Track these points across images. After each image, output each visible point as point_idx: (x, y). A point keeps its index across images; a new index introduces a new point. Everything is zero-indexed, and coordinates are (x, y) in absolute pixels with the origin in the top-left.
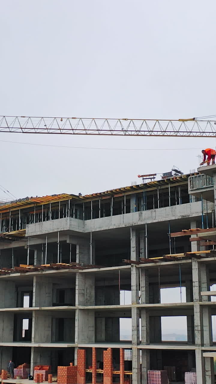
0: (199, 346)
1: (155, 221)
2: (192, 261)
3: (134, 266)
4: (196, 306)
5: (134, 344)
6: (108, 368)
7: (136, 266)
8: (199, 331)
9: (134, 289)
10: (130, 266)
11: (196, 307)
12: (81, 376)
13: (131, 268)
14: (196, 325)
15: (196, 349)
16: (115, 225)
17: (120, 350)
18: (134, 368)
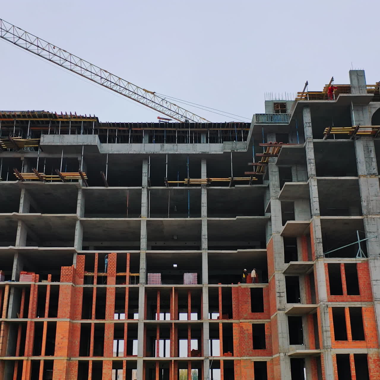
0: (205, 250)
1: (177, 153)
2: (201, 188)
3: (145, 188)
4: (204, 220)
5: (143, 249)
6: (113, 270)
7: (147, 188)
8: (206, 239)
9: (145, 206)
10: (141, 187)
11: (204, 222)
12: (79, 278)
13: (141, 189)
14: (204, 234)
15: (203, 252)
16: (135, 151)
17: (128, 255)
18: (141, 269)
